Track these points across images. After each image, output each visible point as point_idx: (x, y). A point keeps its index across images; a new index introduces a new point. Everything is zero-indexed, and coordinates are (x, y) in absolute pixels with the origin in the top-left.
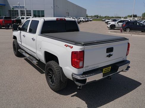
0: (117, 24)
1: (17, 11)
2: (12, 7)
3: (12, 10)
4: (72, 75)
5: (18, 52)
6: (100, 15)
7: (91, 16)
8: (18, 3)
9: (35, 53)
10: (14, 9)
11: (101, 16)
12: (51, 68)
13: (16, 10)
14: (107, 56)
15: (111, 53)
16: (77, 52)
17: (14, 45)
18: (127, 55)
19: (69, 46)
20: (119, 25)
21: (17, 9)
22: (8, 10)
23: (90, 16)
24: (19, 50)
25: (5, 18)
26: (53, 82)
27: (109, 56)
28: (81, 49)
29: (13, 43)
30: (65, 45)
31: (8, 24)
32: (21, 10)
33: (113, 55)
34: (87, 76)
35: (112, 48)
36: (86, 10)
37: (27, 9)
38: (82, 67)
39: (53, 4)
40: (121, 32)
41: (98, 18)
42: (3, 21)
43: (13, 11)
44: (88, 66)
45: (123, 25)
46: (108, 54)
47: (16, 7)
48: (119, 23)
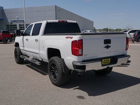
0: (128, 34)
1: (16, 25)
2: (10, 21)
3: (10, 24)
4: (73, 63)
5: (20, 58)
6: (110, 28)
7: (100, 30)
8: (17, 17)
9: (38, 54)
10: (13, 24)
11: (112, 29)
12: (54, 63)
13: (14, 24)
14: (105, 47)
15: (109, 45)
16: (76, 40)
17: (16, 52)
18: (127, 49)
19: (69, 37)
20: (130, 35)
21: (16, 24)
22: (6, 25)
23: (98, 29)
24: (21, 56)
25: (4, 32)
26: (55, 77)
27: (108, 47)
28: (79, 38)
29: (15, 50)
30: (66, 38)
31: (7, 38)
32: (20, 24)
33: (111, 47)
34: (86, 63)
35: (110, 40)
36: (93, 23)
37: (26, 23)
38: (82, 55)
39: (55, 16)
40: (133, 42)
41: (108, 31)
42: (2, 35)
43: (11, 26)
44: (87, 55)
45: (135, 35)
46: (106, 45)
47: (15, 21)
48: (130, 33)
